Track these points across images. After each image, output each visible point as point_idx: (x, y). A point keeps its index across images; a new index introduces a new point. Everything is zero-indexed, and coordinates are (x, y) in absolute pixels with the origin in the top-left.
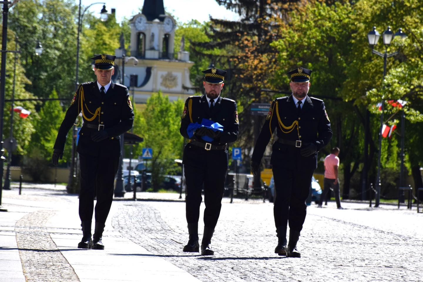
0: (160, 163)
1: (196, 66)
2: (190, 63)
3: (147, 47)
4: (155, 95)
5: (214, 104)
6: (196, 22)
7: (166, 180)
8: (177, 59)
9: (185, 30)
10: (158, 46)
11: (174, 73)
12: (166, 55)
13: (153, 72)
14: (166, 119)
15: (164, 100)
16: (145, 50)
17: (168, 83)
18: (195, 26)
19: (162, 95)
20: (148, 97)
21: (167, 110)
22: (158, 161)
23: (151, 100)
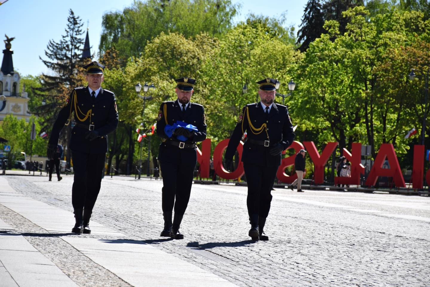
0: (12, 154)
1: (31, 101)
2: (28, 99)
3: (4, 89)
4: (8, 116)
5: (185, 108)
6: (31, 76)
7: (16, 163)
8: (20, 96)
9: (25, 80)
10: (10, 89)
11: (19, 104)
12: (14, 94)
13: (7, 103)
14: (15, 130)
15: (14, 119)
16: (2, 91)
17: (16, 109)
18: (30, 79)
19: (12, 116)
20: (4, 118)
21: (16, 124)
22: (12, 152)
23: (6, 119)
